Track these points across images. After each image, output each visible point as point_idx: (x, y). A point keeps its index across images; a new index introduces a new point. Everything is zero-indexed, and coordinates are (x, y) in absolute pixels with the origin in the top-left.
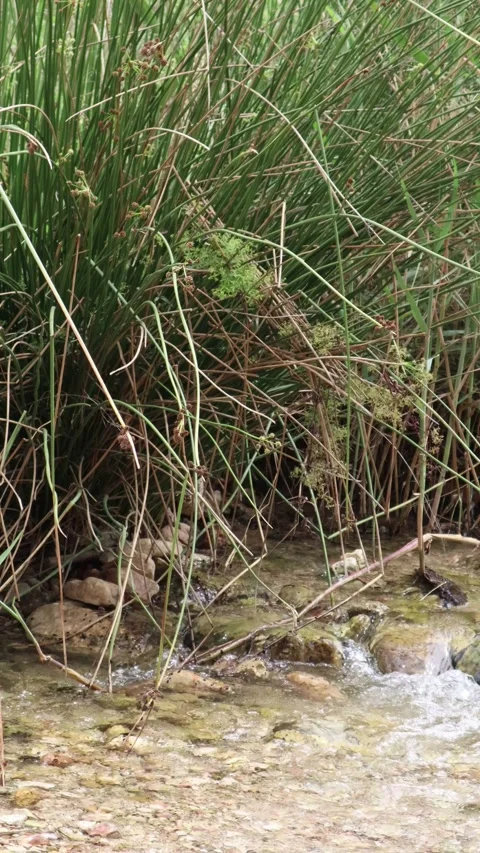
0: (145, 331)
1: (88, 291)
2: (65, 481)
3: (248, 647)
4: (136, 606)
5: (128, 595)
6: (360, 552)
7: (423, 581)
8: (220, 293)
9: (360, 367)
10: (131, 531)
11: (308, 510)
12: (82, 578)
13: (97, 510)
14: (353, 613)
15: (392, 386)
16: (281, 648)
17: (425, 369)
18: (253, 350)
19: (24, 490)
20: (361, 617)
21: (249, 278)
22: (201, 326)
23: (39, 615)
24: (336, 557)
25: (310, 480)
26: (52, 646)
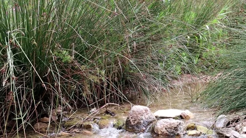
0: (49, 69)
1: (38, 64)
2: (37, 100)
3: (75, 127)
4: (53, 122)
5: (51, 120)
6: (95, 108)
7: (107, 112)
8: (63, 61)
9: (90, 73)
10: (51, 108)
11: (84, 101)
12: (43, 117)
13: (44, 103)
14: (94, 119)
15: (97, 76)
16: (81, 127)
17: (103, 72)
18: (71, 71)
19: (30, 102)
20: (96, 120)
21: (70, 58)
22: (60, 68)
23: (35, 125)
24: (90, 110)
25: (84, 95)
26: (37, 130)
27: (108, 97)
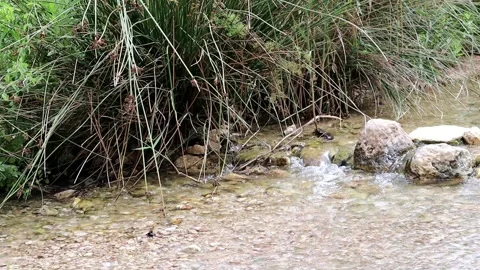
0: (203, 51)
1: (182, 40)
2: (181, 113)
3: (255, 163)
4: (213, 153)
5: (209, 149)
6: (294, 126)
7: (318, 133)
8: (230, 34)
9: (283, 56)
10: (207, 126)
11: (272, 111)
12: (193, 145)
13: (194, 118)
14: (293, 147)
15: (297, 62)
16: (266, 163)
17: (308, 55)
18: (245, 54)
19: (166, 115)
20: (296, 148)
21: (242, 29)
22: (224, 48)
23: (178, 161)
24: (284, 129)
25: (272, 100)
26: (183, 169)
27: (318, 103)
